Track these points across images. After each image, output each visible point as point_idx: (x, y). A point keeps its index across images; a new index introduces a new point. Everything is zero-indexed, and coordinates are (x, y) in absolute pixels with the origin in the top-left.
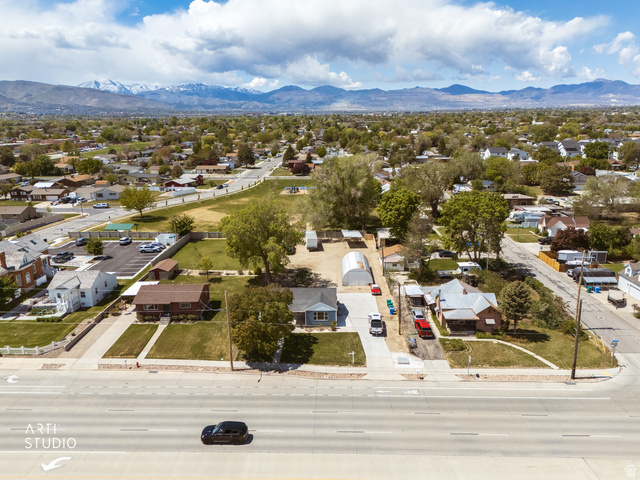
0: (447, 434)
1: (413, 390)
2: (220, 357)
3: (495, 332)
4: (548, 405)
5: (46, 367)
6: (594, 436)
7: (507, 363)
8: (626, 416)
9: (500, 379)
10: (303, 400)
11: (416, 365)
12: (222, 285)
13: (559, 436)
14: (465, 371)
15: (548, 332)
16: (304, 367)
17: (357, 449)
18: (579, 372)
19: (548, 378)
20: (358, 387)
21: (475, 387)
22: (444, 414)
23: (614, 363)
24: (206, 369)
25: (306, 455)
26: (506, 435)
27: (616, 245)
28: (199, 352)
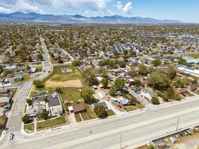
0: (132, 122)
1: (124, 117)
2: (95, 118)
3: (129, 105)
4: (140, 115)
5: (70, 126)
6: (146, 118)
7: (133, 110)
8: (148, 114)
9: (133, 112)
10: (112, 122)
11: (122, 113)
12: (80, 104)
13: (143, 119)
14: (129, 112)
15: (136, 103)
16: (108, 117)
17: (124, 126)
18: (142, 109)
19: (138, 111)
20: (115, 119)
21: (131, 114)
22: (130, 119)
23: (145, 107)
24: (95, 120)
25: (119, 128)
26: (137, 120)
27: (139, 84)
28: (91, 118)
